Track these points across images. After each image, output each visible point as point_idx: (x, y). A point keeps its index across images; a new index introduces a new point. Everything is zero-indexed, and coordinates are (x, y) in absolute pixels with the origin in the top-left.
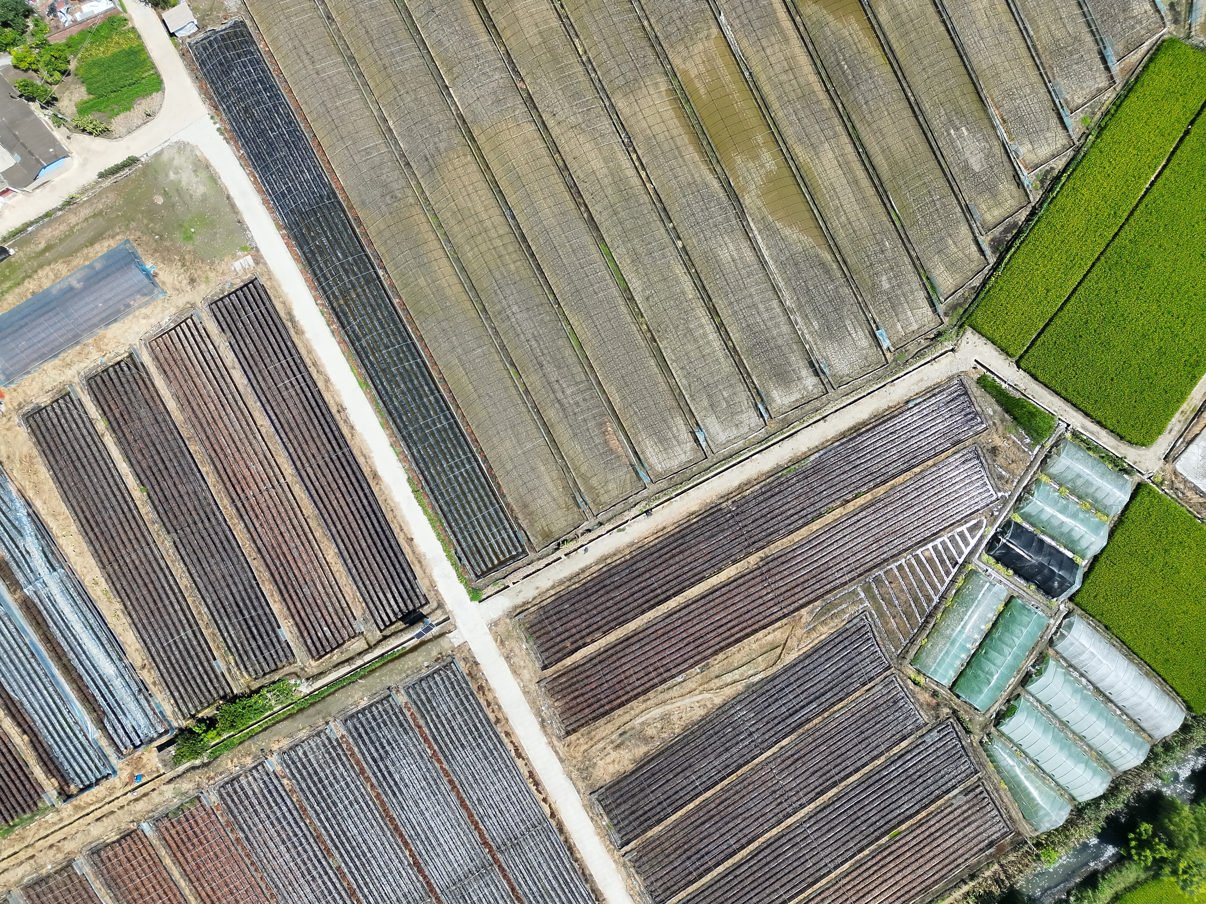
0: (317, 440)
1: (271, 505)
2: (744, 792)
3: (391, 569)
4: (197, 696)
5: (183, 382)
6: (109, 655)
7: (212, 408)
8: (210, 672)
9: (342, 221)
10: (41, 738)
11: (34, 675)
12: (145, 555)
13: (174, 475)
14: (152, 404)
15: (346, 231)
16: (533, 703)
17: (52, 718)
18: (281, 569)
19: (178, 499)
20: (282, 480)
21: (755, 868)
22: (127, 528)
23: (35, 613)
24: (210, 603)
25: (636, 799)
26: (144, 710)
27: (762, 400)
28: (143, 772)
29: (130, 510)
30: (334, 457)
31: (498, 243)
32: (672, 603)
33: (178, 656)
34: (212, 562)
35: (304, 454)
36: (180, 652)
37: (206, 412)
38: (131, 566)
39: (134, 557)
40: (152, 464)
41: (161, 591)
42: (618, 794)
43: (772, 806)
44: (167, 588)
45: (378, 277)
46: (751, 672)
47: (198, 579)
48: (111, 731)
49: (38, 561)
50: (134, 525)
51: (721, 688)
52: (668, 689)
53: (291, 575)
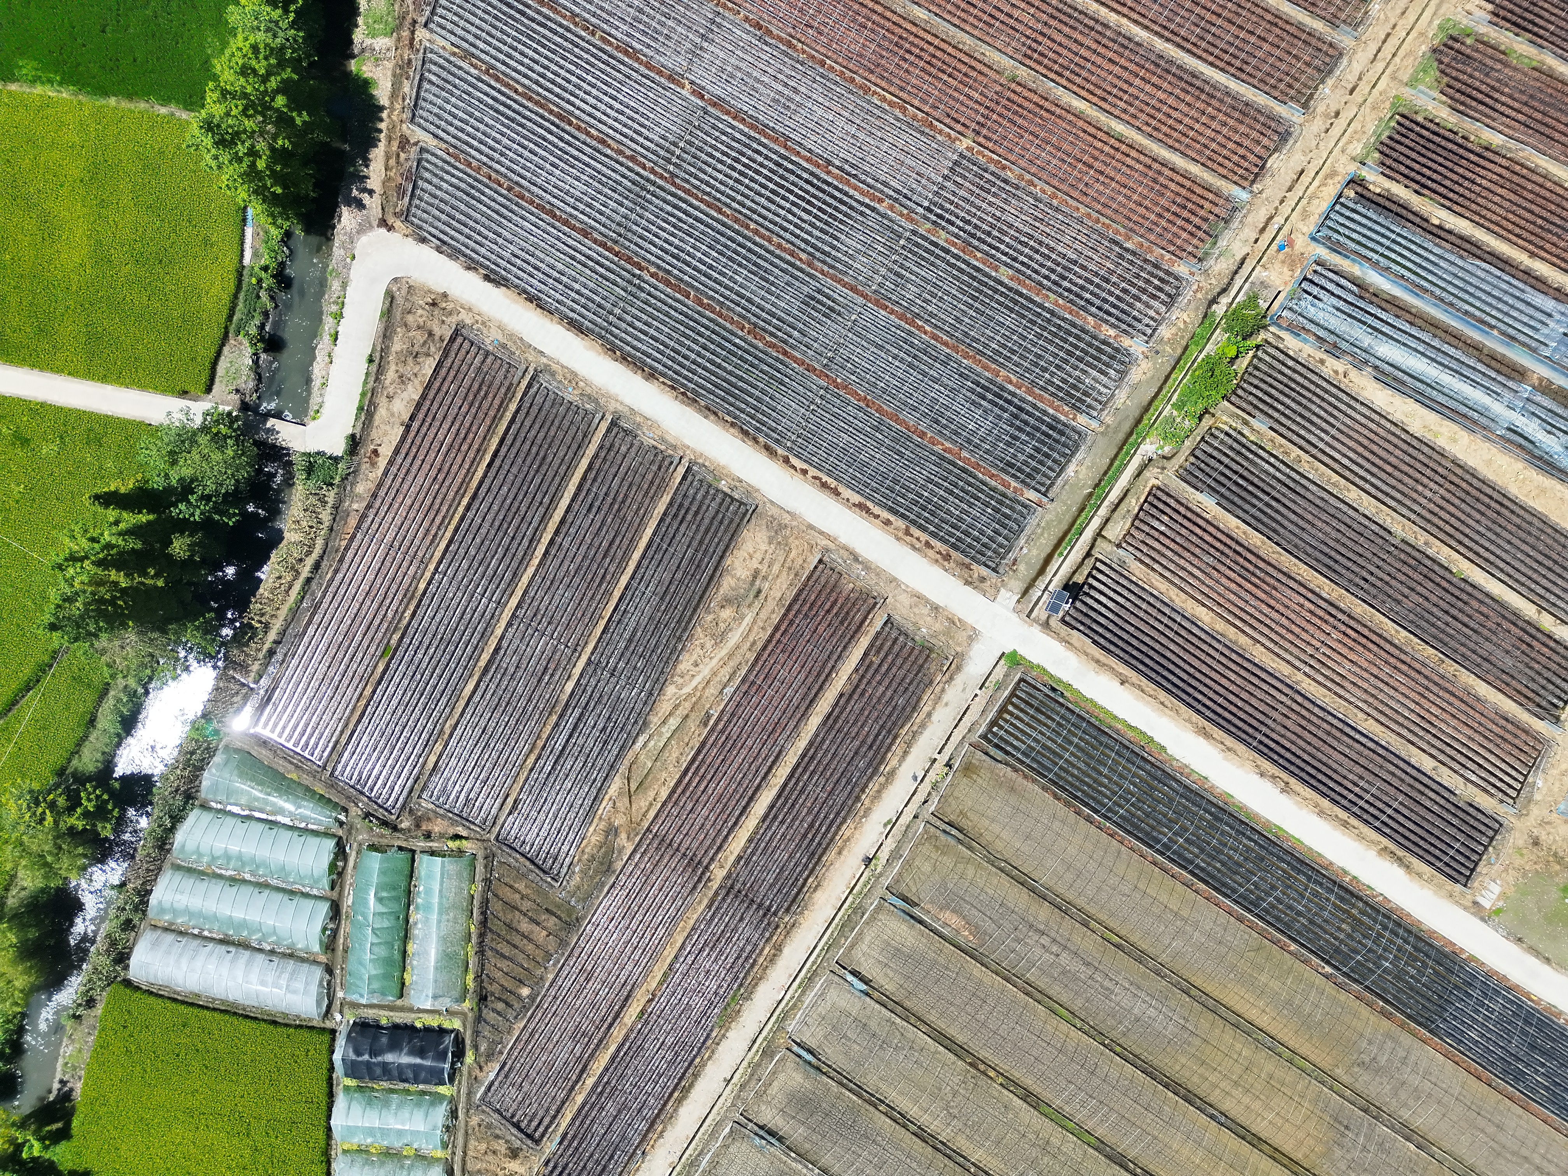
0: (1294, 737)
1: (1304, 636)
2: (584, 604)
3: (1125, 636)
4: (1266, 373)
5: (1483, 720)
6: (1392, 365)
7: (1433, 709)
8: (1266, 408)
9: (1405, 1005)
10: (1418, 230)
11: (1467, 297)
12: (1415, 501)
13: (1435, 610)
14: (1504, 676)
15: (1395, 997)
16: (879, 573)
17: (1418, 260)
18: (1251, 568)
19: (1414, 585)
20: (1307, 669)
21: (524, 526)
22: (1453, 521)
23: (1504, 369)
24: (1312, 487)
25: (703, 529)
26: (1318, 325)
27: (810, 1063)
28: (1281, 256)
29: (1460, 543)
30: (1264, 729)
31: (1213, 1078)
32: (782, 773)
33: (1313, 407)
34: (1334, 534)
35: (1298, 713)
36: (1314, 414)
37: (1438, 701)
38: (1425, 481)
39: (1429, 494)
40: (1466, 608)
41: (1374, 470)
42: (726, 522)
43: (543, 607)
44: (1369, 477)
45: (1328, 963)
46: (652, 743)
47: (1342, 506)
48: (1343, 282)
49: (1532, 428)
50: (1448, 528)
51: (676, 707)
52: (735, 672)
53: (1237, 568)
